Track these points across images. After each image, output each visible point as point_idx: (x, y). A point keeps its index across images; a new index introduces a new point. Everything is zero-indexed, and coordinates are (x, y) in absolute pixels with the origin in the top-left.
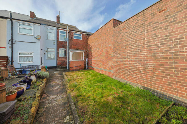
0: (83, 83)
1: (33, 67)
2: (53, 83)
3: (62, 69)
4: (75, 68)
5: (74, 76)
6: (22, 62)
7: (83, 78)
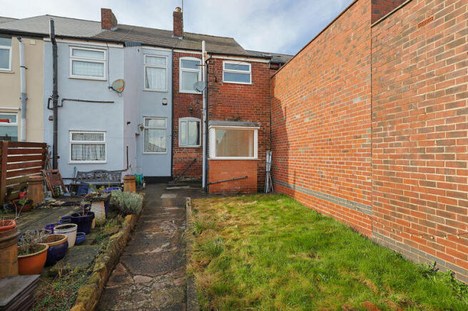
0: (244, 243)
1: (105, 177)
2: (151, 233)
3: (188, 187)
4: (225, 186)
5: (219, 214)
6: (79, 162)
7: (248, 225)
